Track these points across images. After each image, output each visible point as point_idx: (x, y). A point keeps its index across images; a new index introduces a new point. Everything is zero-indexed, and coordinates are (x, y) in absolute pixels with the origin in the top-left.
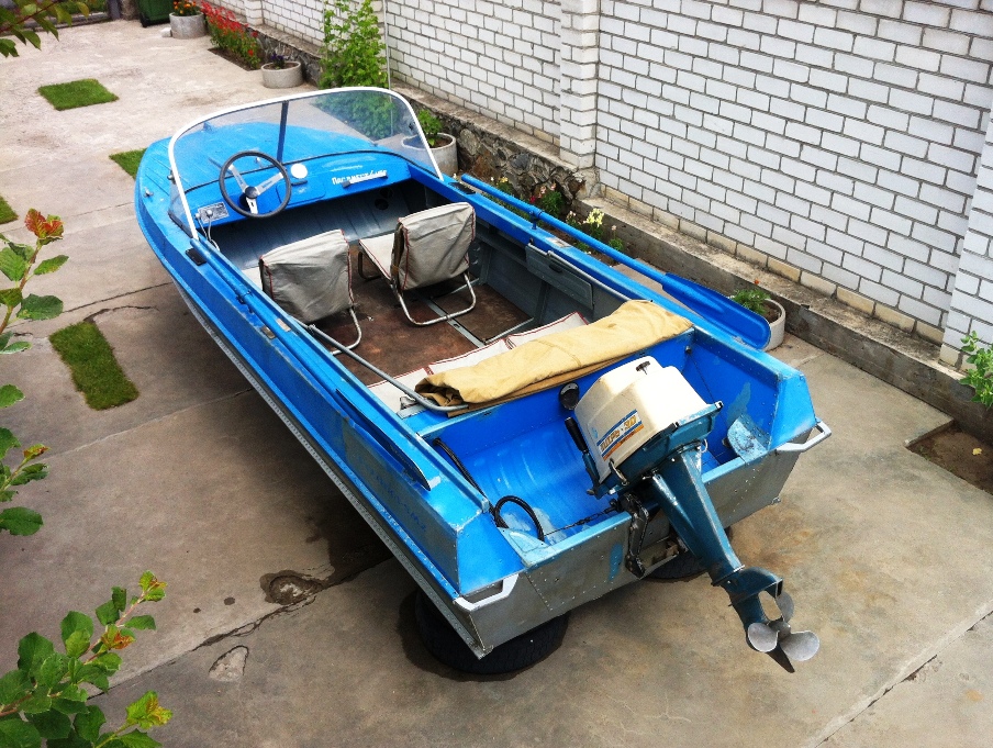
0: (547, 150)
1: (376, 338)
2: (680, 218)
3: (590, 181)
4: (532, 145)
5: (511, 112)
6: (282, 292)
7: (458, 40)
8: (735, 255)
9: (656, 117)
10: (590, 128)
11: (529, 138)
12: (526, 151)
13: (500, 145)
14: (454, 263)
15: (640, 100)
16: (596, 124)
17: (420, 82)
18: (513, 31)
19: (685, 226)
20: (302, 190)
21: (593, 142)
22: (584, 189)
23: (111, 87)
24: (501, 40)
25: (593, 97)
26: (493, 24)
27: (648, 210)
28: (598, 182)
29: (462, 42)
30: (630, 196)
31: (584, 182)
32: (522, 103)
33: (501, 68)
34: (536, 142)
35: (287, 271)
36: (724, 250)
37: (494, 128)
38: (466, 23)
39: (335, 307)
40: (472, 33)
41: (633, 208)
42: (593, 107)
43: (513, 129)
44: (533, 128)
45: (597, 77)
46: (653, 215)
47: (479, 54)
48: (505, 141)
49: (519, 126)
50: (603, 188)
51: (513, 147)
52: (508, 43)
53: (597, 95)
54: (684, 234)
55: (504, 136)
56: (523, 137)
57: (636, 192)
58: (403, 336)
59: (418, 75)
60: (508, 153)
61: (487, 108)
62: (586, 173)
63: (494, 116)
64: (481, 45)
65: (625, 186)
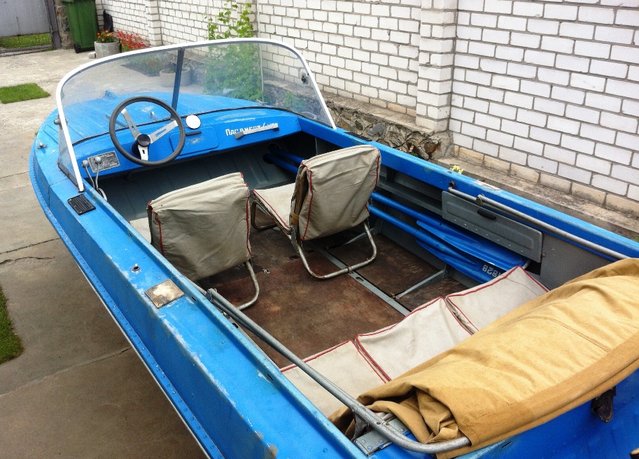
0: (402, 118)
1: (274, 293)
2: (540, 172)
3: (445, 143)
4: (388, 115)
5: (366, 91)
6: (173, 245)
7: (319, 37)
8: (604, 205)
9: (517, 81)
10: (446, 96)
11: (383, 111)
12: (383, 121)
13: (357, 117)
14: (357, 210)
15: (499, 67)
16: (451, 93)
17: (285, 74)
18: (372, 22)
19: (546, 179)
20: (195, 141)
21: (447, 109)
22: (439, 149)
23: (46, 88)
24: (358, 32)
25: (450, 69)
26: (351, 19)
27: (505, 166)
28: (451, 143)
29: (324, 38)
30: (485, 154)
31: (439, 144)
32: (376, 82)
33: (359, 55)
34: (390, 113)
35: (180, 219)
36: (591, 200)
37: (350, 104)
38: (327, 21)
39: (231, 261)
40: (333, 29)
41: (488, 164)
42: (449, 77)
43: (369, 104)
44: (387, 102)
45: (454, 52)
46: (510, 170)
47: (338, 46)
48: (362, 114)
49: (373, 101)
50: (456, 148)
51: (370, 118)
52: (366, 33)
53: (453, 67)
54: (545, 186)
55: (361, 110)
56: (378, 110)
57: (492, 150)
58: (303, 291)
59: (284, 70)
60: (365, 123)
61: (345, 90)
62: (441, 136)
63: (351, 96)
64: (341, 38)
65: (480, 146)
